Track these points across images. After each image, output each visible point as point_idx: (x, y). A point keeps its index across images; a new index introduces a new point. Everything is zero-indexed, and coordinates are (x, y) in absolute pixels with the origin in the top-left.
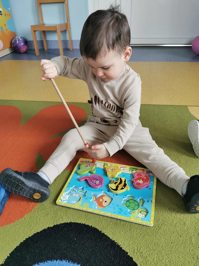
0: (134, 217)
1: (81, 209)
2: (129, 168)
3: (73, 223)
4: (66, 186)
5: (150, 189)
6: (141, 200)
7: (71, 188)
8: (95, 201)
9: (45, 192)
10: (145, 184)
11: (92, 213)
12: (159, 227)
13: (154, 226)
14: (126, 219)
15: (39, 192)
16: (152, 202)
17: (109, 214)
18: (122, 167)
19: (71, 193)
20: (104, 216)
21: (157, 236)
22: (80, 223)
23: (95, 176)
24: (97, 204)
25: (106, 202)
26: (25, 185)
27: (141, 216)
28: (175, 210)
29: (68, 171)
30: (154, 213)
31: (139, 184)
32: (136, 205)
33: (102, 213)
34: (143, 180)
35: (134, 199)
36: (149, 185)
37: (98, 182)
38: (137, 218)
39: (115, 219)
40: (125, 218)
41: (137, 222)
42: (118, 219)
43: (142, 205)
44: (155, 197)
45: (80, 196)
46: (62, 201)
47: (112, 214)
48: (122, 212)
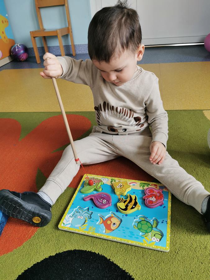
0: (147, 241)
1: (86, 233)
2: (140, 183)
3: (78, 250)
4: (69, 207)
5: (164, 207)
6: (155, 221)
7: (75, 209)
8: (102, 223)
9: (46, 215)
10: (158, 201)
11: (99, 238)
12: (176, 252)
13: (171, 251)
14: (137, 244)
15: (38, 215)
16: (167, 223)
17: (118, 239)
18: (132, 182)
19: (75, 215)
20: (113, 241)
21: (174, 263)
22: (86, 251)
23: (101, 194)
24: (104, 227)
25: (114, 224)
26: (23, 208)
27: (155, 239)
28: (194, 231)
29: (72, 189)
30: (170, 236)
31: (151, 202)
32: (149, 227)
33: (111, 237)
34: (155, 197)
35: (146, 220)
36: (163, 203)
37: (105, 201)
38: (150, 242)
39: (126, 244)
41: (151, 247)
42: (128, 245)
43: (156, 227)
44: (170, 217)
45: (85, 218)
46: (65, 225)
47: (122, 239)
48: (133, 236)
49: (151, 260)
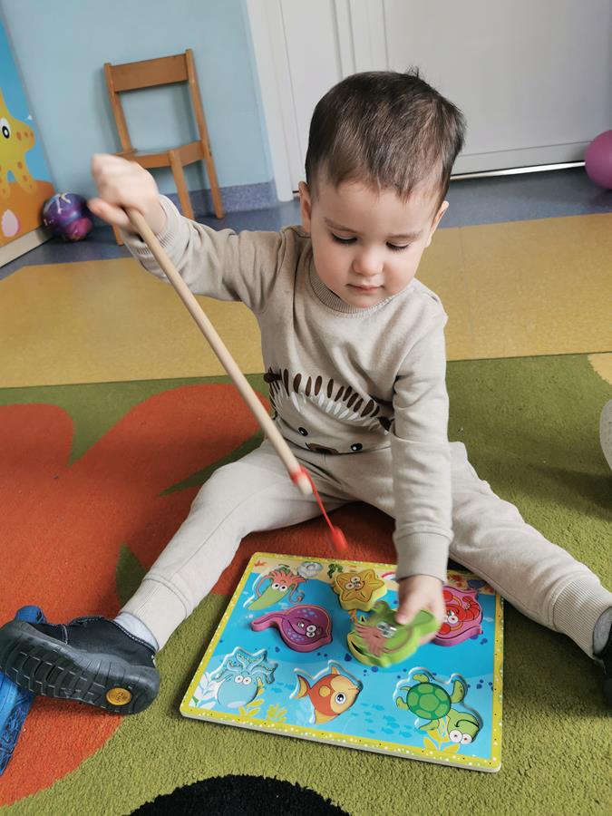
0: (435, 742)
1: (260, 727)
3: (238, 776)
4: (210, 650)
5: (485, 641)
6: (458, 684)
7: (227, 656)
8: (305, 695)
10: (467, 624)
11: (297, 739)
12: (523, 773)
13: (506, 771)
14: (408, 752)
16: (492, 688)
17: (351, 740)
18: (389, 571)
19: (226, 674)
20: (338, 747)
21: (518, 806)
22: (261, 777)
23: (301, 609)
24: (312, 708)
25: (341, 696)
26: (76, 668)
27: (460, 737)
28: (571, 708)
29: (219, 598)
30: (501, 724)
32: (441, 702)
33: (331, 736)
34: (458, 614)
35: (433, 682)
36: (478, 630)
37: (311, 630)
38: (445, 745)
39: (376, 754)
40: (405, 749)
41: (447, 760)
42: (383, 755)
43: (462, 700)
44: (502, 671)
45: (256, 683)
46: (200, 705)
47: (364, 739)
48: (394, 730)
49: (448, 797)
